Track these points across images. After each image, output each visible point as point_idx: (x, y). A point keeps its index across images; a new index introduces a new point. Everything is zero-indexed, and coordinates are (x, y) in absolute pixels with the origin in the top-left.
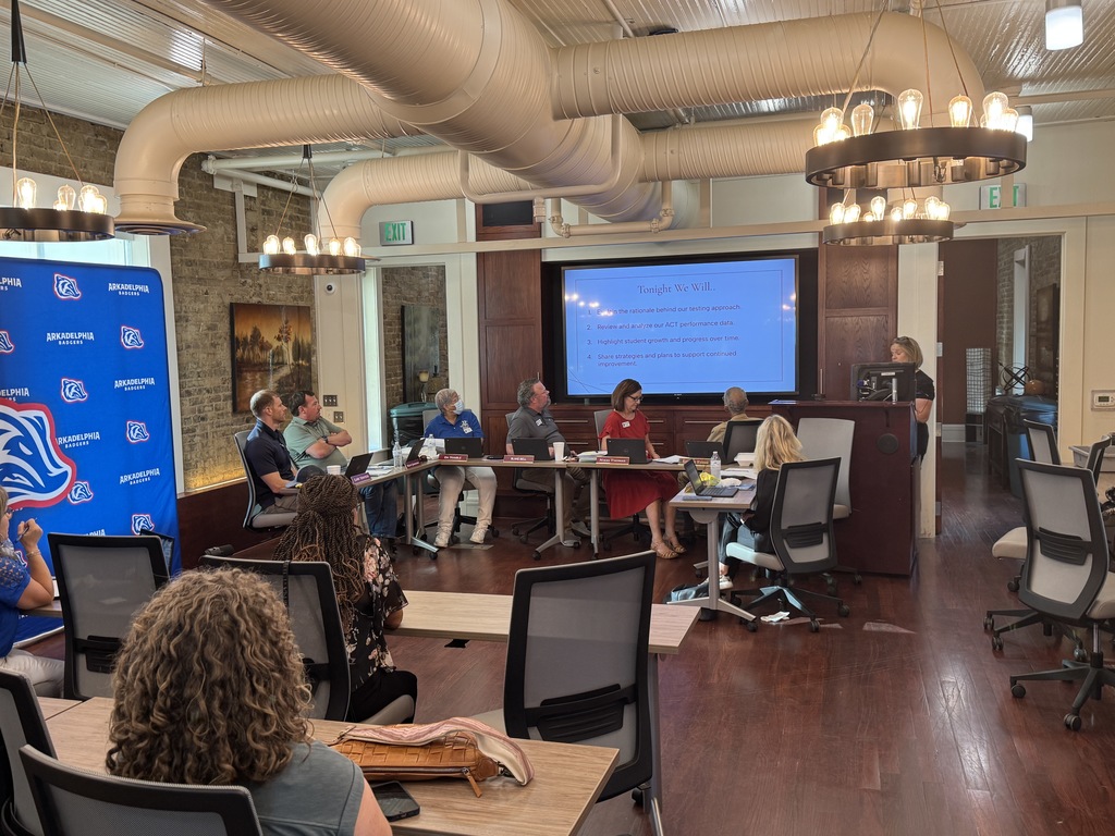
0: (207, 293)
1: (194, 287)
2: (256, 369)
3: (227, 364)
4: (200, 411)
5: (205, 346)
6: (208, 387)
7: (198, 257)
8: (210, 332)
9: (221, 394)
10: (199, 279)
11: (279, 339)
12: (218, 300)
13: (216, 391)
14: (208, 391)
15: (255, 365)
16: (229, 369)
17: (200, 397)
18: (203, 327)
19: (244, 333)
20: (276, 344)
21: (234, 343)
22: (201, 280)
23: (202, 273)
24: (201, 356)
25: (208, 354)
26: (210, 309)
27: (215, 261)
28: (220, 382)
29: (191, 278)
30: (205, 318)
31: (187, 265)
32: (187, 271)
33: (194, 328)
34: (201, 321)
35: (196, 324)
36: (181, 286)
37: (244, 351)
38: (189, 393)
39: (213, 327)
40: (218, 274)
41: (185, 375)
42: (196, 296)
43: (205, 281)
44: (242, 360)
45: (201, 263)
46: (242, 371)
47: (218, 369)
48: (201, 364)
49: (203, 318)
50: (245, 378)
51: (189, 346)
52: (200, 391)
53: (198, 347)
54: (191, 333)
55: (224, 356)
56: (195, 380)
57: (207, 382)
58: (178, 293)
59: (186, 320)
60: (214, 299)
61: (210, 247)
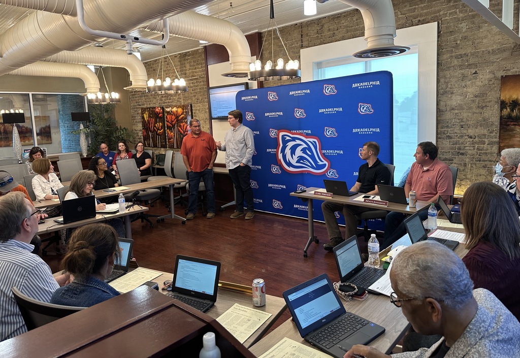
0: (476, 73)
1: (463, 71)
3: (496, 120)
4: (460, 149)
5: (470, 108)
6: (471, 134)
7: (469, 50)
8: (477, 99)
9: (486, 140)
12: (492, 76)
13: (480, 138)
14: (471, 137)
16: (497, 123)
17: (461, 140)
18: (470, 96)
19: (514, 97)
21: (503, 105)
22: (470, 66)
23: (472, 61)
24: (465, 115)
25: (474, 113)
26: (479, 83)
27: (490, 49)
28: (485, 132)
29: (460, 66)
30: (472, 90)
31: (457, 57)
32: (456, 62)
33: (459, 98)
34: (467, 92)
35: (461, 94)
36: (448, 72)
37: (512, 110)
38: (449, 137)
39: (481, 95)
40: (493, 58)
41: (447, 127)
42: (464, 77)
43: (475, 65)
44: (509, 117)
45: (472, 54)
46: (509, 125)
47: (485, 123)
48: (465, 120)
49: (470, 90)
50: (513, 130)
51: (453, 109)
52: (462, 136)
53: (463, 109)
54: (455, 100)
55: (493, 114)
56: (457, 129)
57: (471, 132)
58: (445, 77)
59: (452, 93)
60: (485, 75)
61: (485, 41)
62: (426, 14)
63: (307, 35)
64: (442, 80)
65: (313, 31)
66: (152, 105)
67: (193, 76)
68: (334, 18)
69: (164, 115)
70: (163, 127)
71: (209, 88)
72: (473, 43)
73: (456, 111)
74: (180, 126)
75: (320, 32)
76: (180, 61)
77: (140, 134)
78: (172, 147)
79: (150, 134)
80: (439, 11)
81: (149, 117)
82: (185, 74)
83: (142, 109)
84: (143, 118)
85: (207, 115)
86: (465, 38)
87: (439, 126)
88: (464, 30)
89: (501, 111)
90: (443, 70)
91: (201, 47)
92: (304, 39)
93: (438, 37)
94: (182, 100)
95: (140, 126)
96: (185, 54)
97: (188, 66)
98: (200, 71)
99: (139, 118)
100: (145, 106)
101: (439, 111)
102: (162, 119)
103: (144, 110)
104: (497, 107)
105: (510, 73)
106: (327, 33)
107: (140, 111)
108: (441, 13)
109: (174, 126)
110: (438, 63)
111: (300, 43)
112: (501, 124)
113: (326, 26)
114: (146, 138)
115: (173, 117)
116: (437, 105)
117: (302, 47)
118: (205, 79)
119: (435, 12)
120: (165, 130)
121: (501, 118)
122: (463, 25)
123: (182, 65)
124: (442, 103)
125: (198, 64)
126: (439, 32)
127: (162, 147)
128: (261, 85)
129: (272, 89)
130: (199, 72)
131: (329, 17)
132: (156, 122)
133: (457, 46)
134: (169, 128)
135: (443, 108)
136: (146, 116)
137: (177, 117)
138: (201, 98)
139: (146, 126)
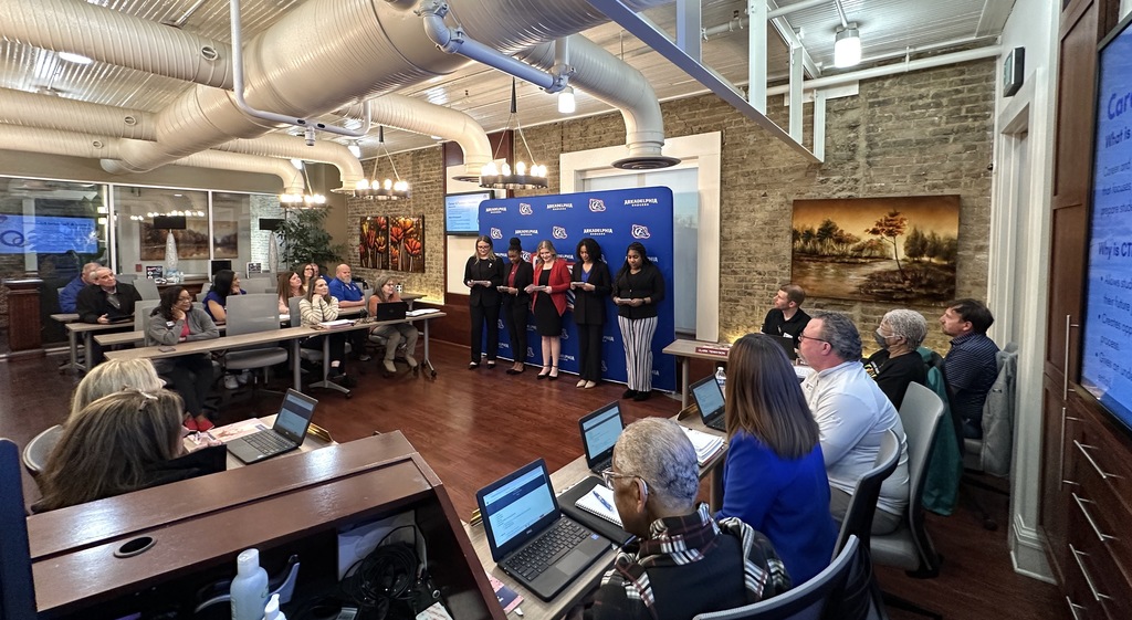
0: (765, 195)
1: (750, 192)
2: (827, 259)
3: (787, 253)
5: (759, 237)
6: (760, 270)
7: (757, 168)
8: (767, 227)
9: (777, 277)
10: (758, 185)
11: (875, 232)
12: (784, 200)
13: (770, 275)
14: (760, 274)
15: (824, 256)
16: (790, 258)
17: (749, 277)
18: (759, 223)
19: (808, 226)
20: (867, 238)
21: (795, 235)
22: (758, 186)
23: (760, 180)
24: (753, 246)
25: (763, 244)
26: (769, 208)
27: (781, 167)
28: (777, 268)
29: (747, 185)
30: (760, 216)
31: (743, 175)
32: (742, 181)
33: (746, 224)
34: (756, 218)
35: (749, 220)
36: (733, 193)
37: (806, 243)
38: (735, 273)
39: (772, 222)
40: (784, 178)
41: (733, 259)
42: (751, 199)
43: (765, 186)
44: (803, 251)
45: (761, 172)
46: (802, 261)
47: (775, 256)
48: (752, 252)
49: (758, 215)
50: (807, 267)
51: (739, 238)
52: (749, 272)
53: (751, 238)
54: (742, 227)
55: (785, 246)
56: (744, 263)
57: (760, 267)
58: (729, 198)
59: (738, 218)
60: (775, 199)
61: (775, 157)
62: (708, 121)
63: (569, 137)
64: (726, 201)
65: (575, 133)
66: (374, 215)
67: (427, 179)
68: (600, 120)
69: (388, 227)
70: (386, 242)
71: (446, 195)
72: (762, 159)
73: (743, 241)
74: (408, 243)
75: (584, 134)
76: (413, 160)
77: (357, 250)
78: (395, 268)
79: (369, 251)
80: (723, 118)
81: (370, 228)
82: (418, 176)
83: (361, 218)
84: (362, 229)
85: (442, 229)
86: (753, 152)
87: (724, 257)
88: (752, 143)
89: (793, 242)
90: (727, 189)
91: (439, 144)
92: (564, 142)
93: (722, 149)
94: (411, 209)
95: (357, 240)
96: (420, 152)
97: (422, 167)
99: (356, 229)
100: (365, 215)
101: (724, 240)
102: (386, 233)
104: (789, 237)
105: (804, 198)
106: (591, 137)
107: (359, 221)
108: (726, 121)
109: (399, 241)
110: (721, 181)
111: (559, 147)
112: (793, 258)
113: (591, 128)
114: (364, 256)
115: (400, 230)
116: (721, 231)
117: (562, 151)
118: (442, 184)
119: (718, 120)
120: (387, 247)
121: (793, 251)
122: (751, 136)
123: (415, 165)
124: (726, 230)
125: (434, 165)
126: (723, 144)
127: (382, 268)
128: (511, 194)
129: (526, 200)
130: (435, 175)
131: (595, 117)
132: (377, 236)
133: (743, 162)
134: (393, 243)
135: (728, 236)
136: (365, 228)
137: (405, 230)
138: (435, 207)
139: (365, 241)
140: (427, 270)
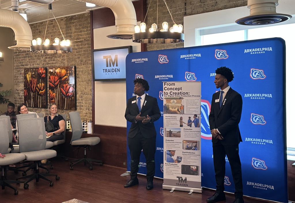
63: (191, 3)
66: (35, 66)
67: (78, 39)
69: (46, 75)
70: (45, 87)
71: (93, 51)
74: (63, 87)
76: (66, 24)
77: (22, 94)
79: (32, 94)
81: (32, 77)
83: (25, 69)
84: (25, 78)
85: (90, 77)
91: (87, 11)
92: (187, 7)
94: (66, 62)
95: (22, 86)
96: (72, 18)
97: (73, 29)
98: (85, 34)
99: (21, 78)
100: (28, 67)
102: (45, 80)
103: (27, 71)
106: (209, 2)
107: (23, 72)
109: (56, 87)
111: (183, 11)
114: (27, 98)
115: (57, 78)
117: (186, 14)
118: (90, 42)
120: (46, 91)
123: (68, 28)
125: (83, 28)
127: (42, 107)
132: (38, 83)
134: (52, 88)
136: (28, 76)
137: (60, 78)
138: (84, 60)
139: (28, 86)
140: (78, 108)
